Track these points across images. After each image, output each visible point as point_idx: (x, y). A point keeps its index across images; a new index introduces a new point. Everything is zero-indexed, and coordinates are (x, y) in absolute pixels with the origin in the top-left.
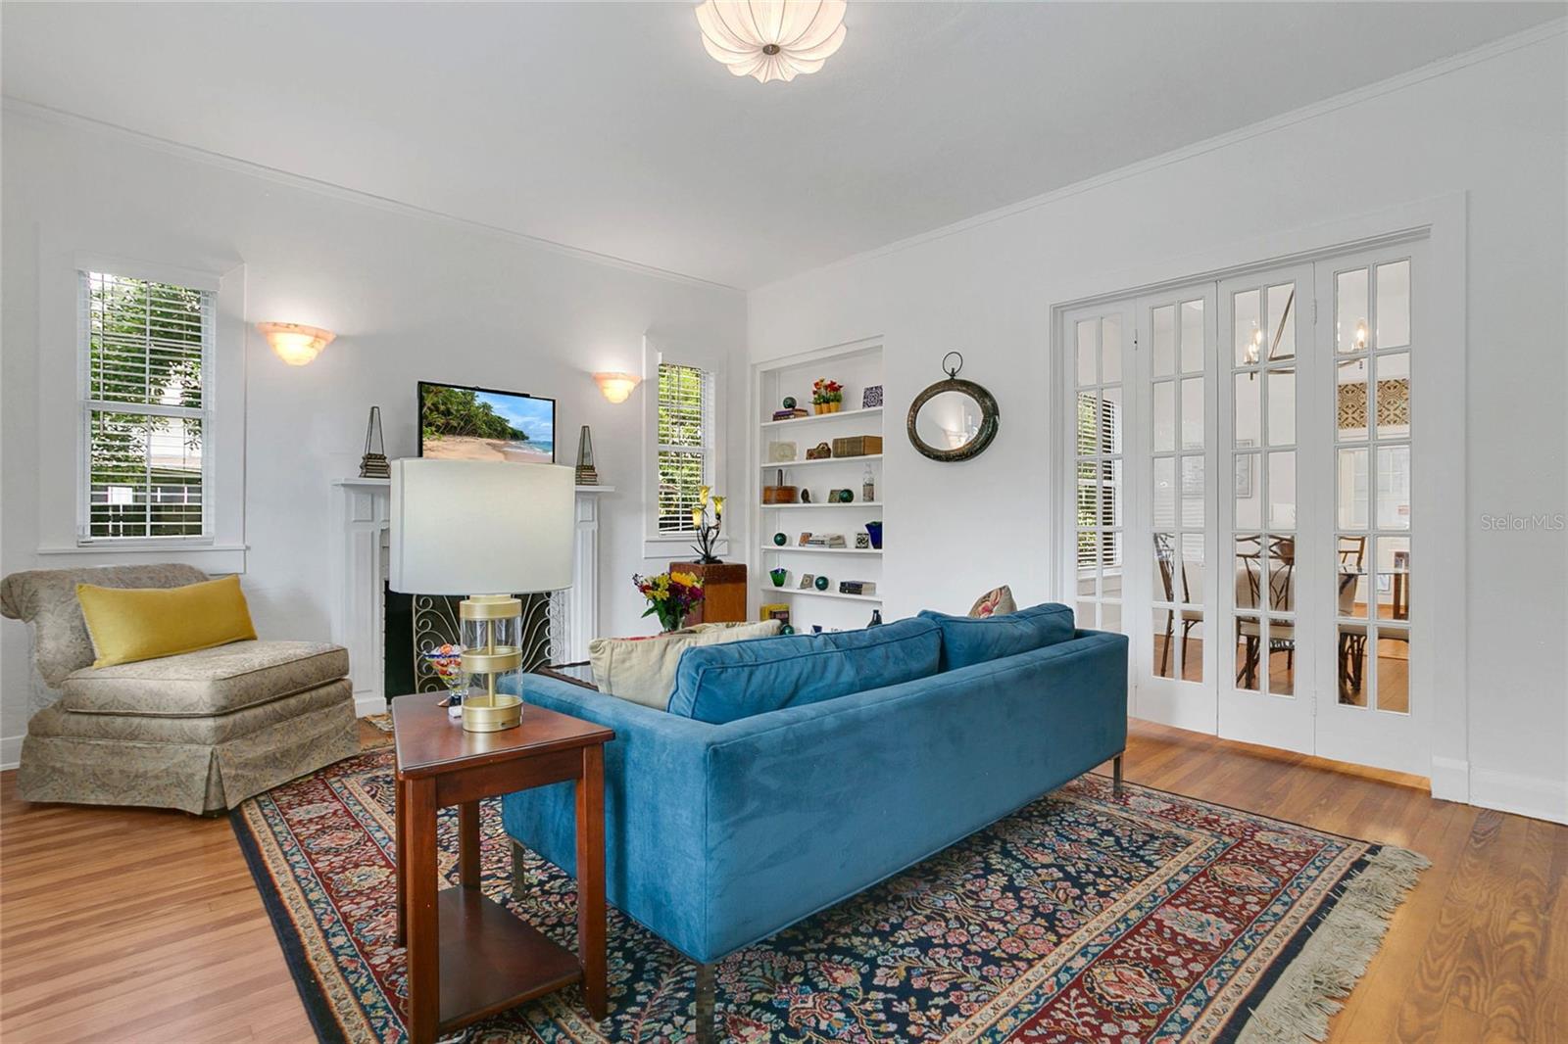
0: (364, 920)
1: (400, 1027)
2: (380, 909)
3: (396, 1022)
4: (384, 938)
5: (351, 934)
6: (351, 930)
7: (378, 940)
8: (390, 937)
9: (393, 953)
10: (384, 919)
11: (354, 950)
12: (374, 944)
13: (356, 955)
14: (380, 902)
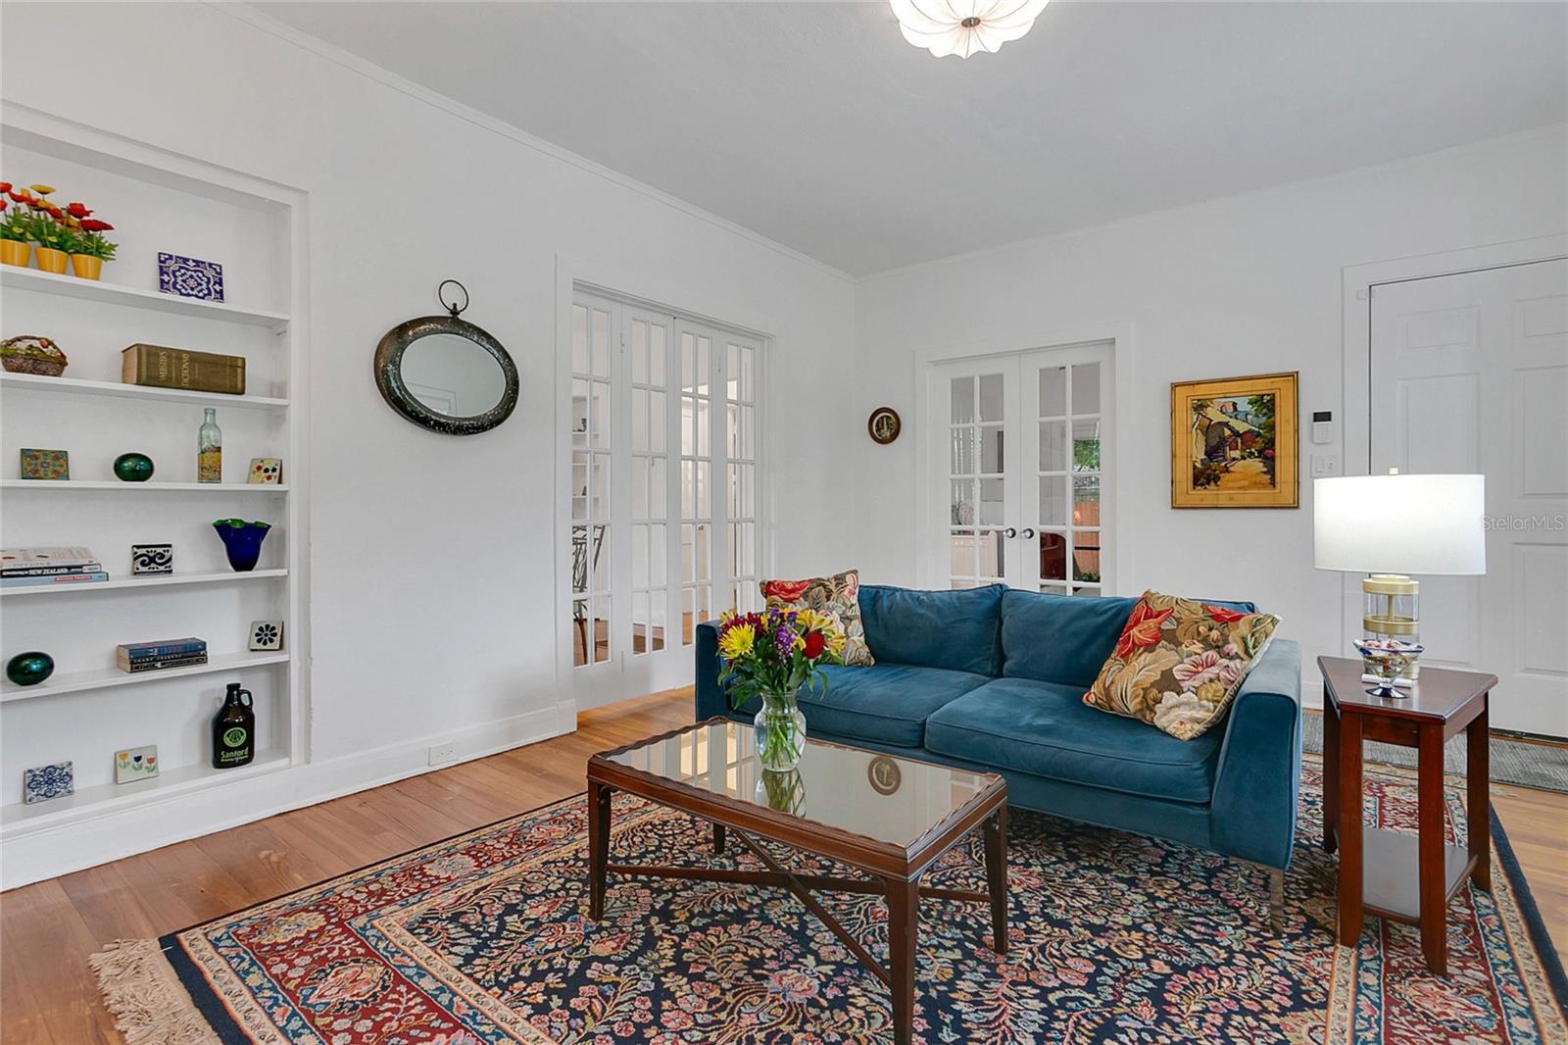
0: (1476, 1027)
1: (1481, 923)
2: (1447, 1026)
3: (1483, 928)
4: (1460, 991)
5: (1502, 1021)
6: (1501, 1025)
7: (1468, 993)
8: (1451, 988)
9: (1458, 971)
10: (1449, 1011)
11: (1503, 1001)
12: (1474, 992)
13: (1503, 995)
14: (1443, 1035)
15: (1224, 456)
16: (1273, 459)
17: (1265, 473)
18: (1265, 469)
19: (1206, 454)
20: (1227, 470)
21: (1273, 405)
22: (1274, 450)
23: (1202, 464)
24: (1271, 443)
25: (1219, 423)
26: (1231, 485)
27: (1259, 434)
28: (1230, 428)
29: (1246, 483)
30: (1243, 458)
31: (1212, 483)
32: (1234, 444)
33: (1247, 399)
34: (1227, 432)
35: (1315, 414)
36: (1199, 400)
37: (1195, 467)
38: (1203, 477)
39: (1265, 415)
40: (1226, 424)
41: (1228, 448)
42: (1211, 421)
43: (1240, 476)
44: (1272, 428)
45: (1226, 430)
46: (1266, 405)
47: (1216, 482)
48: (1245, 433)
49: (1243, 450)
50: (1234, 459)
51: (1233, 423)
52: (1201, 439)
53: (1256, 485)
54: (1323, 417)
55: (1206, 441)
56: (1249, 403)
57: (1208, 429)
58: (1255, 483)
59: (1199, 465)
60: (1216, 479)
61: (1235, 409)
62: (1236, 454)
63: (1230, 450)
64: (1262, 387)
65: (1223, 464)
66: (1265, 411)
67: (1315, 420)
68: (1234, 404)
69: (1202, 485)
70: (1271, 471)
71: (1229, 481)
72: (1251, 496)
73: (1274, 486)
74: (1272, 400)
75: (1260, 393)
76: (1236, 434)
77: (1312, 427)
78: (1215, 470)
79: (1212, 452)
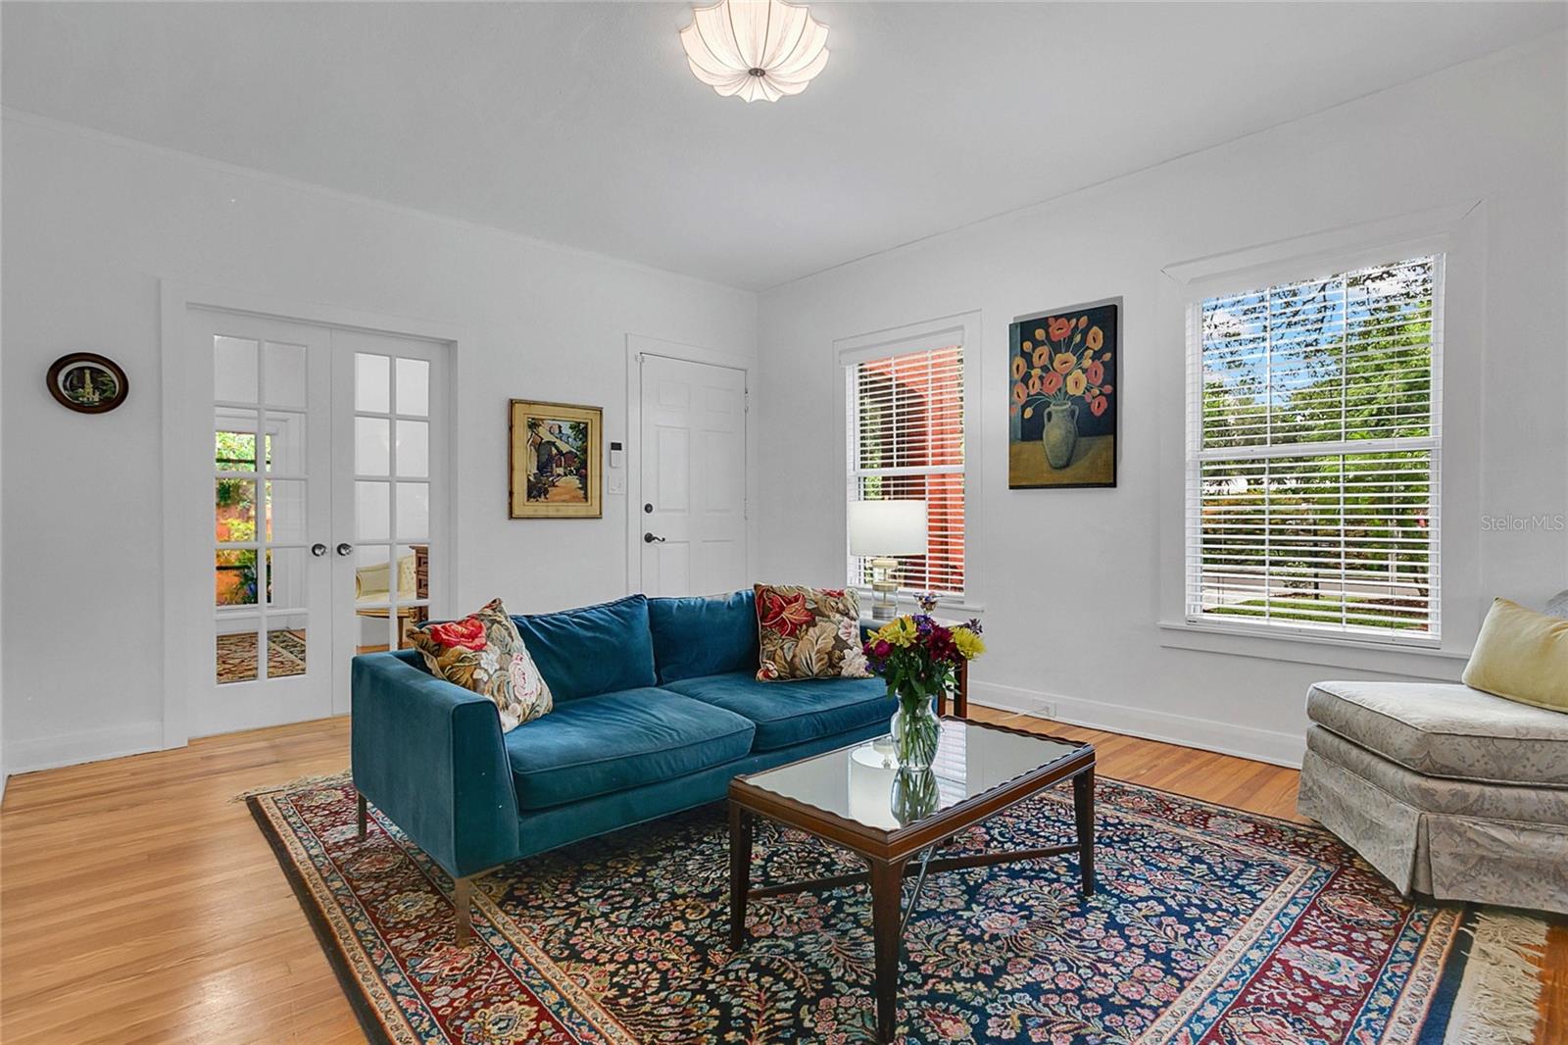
15: (551, 472)
16: (586, 476)
17: (580, 488)
18: (580, 486)
19: (538, 469)
20: (553, 485)
21: (586, 432)
22: (586, 470)
23: (535, 478)
24: (584, 464)
25: (548, 442)
26: (557, 498)
27: (577, 456)
28: (557, 448)
29: (567, 497)
30: (566, 475)
31: (543, 496)
32: (559, 462)
33: (569, 424)
34: (554, 451)
35: (612, 444)
36: (533, 419)
37: (529, 480)
38: (537, 490)
39: (581, 439)
40: (554, 444)
41: (554, 465)
42: (542, 439)
43: (562, 490)
44: (585, 451)
45: (553, 449)
46: (581, 431)
47: (545, 495)
48: (567, 453)
49: (565, 468)
50: (559, 475)
51: (558, 443)
52: (534, 454)
53: (575, 499)
54: (616, 446)
55: (538, 456)
56: (571, 428)
57: (540, 446)
58: (574, 497)
59: (532, 478)
60: (546, 492)
61: (560, 432)
62: (560, 471)
63: (557, 466)
64: (581, 416)
65: (551, 479)
66: (580, 436)
67: (613, 448)
68: (560, 427)
69: (534, 497)
70: (584, 488)
71: (555, 495)
72: (572, 509)
73: (587, 500)
74: (586, 428)
75: (578, 420)
76: (560, 452)
77: (610, 453)
78: (545, 484)
79: (543, 467)
